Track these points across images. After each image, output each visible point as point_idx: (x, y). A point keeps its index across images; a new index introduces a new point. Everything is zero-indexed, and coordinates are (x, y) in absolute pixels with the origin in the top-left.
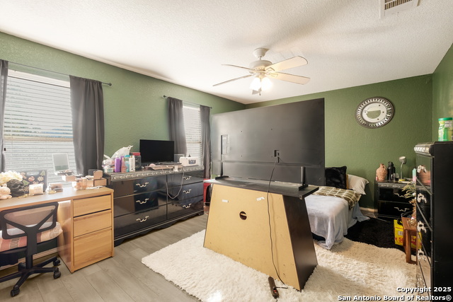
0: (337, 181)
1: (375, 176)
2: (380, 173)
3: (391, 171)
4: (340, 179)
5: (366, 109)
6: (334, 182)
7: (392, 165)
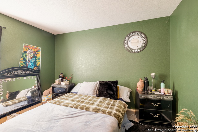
0: (111, 93)
1: (136, 87)
2: (140, 85)
3: (146, 84)
4: (113, 91)
5: (130, 39)
6: (109, 94)
7: (147, 79)
